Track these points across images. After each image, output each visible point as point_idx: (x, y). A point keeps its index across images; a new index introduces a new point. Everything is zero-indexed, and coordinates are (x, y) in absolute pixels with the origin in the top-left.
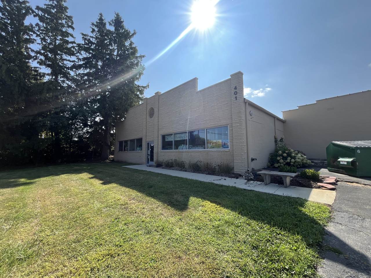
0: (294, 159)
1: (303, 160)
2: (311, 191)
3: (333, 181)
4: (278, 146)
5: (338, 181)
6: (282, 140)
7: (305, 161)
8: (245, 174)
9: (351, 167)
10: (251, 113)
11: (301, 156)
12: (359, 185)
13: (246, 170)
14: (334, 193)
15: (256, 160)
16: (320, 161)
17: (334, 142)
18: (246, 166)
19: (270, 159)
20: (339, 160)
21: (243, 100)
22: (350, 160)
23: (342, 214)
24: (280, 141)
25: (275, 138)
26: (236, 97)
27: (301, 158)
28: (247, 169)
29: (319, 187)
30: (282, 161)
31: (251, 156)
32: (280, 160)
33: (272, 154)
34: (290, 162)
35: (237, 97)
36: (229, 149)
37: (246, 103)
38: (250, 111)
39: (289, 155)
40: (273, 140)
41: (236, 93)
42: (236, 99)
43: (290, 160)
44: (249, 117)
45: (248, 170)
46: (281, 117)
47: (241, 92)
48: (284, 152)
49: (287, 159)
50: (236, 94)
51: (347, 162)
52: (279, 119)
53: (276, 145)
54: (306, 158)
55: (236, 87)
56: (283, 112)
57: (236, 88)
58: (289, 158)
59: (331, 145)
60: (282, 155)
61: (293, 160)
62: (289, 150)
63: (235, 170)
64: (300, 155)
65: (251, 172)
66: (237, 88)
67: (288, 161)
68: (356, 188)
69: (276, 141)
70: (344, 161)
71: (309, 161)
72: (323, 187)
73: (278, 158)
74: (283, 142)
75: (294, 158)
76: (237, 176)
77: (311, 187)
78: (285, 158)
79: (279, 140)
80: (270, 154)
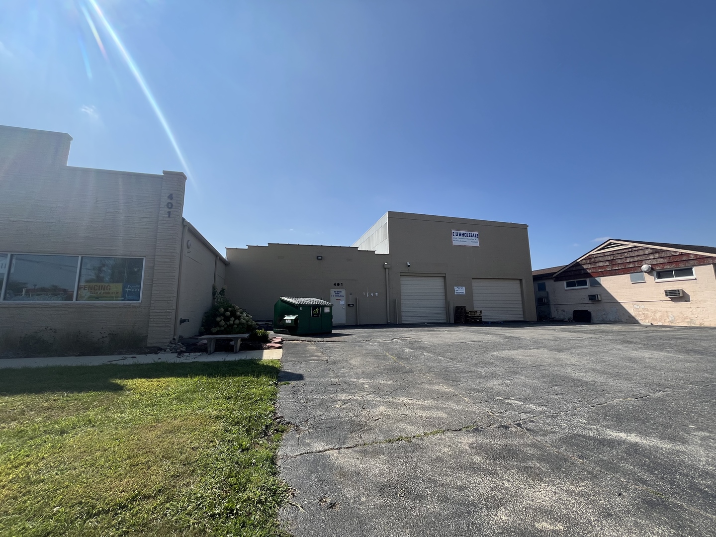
0: (239, 320)
1: (247, 321)
2: (263, 352)
3: (280, 340)
4: (216, 300)
5: (283, 341)
6: (223, 291)
7: (250, 323)
8: (170, 345)
9: (294, 325)
10: (189, 243)
11: (247, 316)
12: (298, 342)
13: (171, 339)
14: (281, 350)
15: (188, 321)
16: (264, 323)
17: (282, 298)
18: (172, 333)
19: (204, 321)
20: (285, 318)
21: (181, 220)
22: (293, 318)
23: (288, 363)
24: (220, 293)
25: (214, 288)
26: (169, 213)
27: (246, 318)
28: (172, 337)
29: (269, 348)
30: (223, 323)
31: (182, 316)
32: (220, 321)
33: (207, 312)
34: (234, 324)
35: (172, 213)
36: (140, 301)
37: (184, 226)
38: (188, 241)
39: (233, 313)
40: (211, 291)
41: (170, 205)
42: (169, 217)
43: (234, 321)
44: (185, 250)
45: (174, 339)
46: (224, 254)
47: (180, 207)
48: (226, 310)
49: (229, 320)
50: (170, 207)
51: (291, 320)
52: (221, 259)
53: (214, 299)
54: (252, 319)
55: (172, 195)
56: (228, 249)
57: (171, 197)
58: (233, 319)
59: (280, 301)
60: (223, 315)
61: (237, 321)
62: (234, 307)
63: (149, 341)
64: (245, 314)
65: (178, 342)
66: (174, 199)
67: (231, 322)
68: (297, 344)
69: (214, 294)
70: (289, 319)
71: (254, 323)
72: (272, 346)
73: (218, 319)
74: (224, 295)
75: (239, 318)
76: (156, 350)
77: (262, 349)
78: (227, 319)
79: (219, 291)
80: (205, 313)
